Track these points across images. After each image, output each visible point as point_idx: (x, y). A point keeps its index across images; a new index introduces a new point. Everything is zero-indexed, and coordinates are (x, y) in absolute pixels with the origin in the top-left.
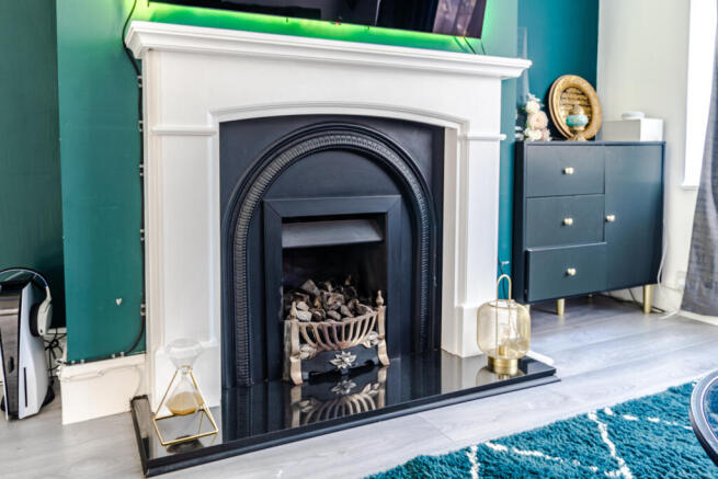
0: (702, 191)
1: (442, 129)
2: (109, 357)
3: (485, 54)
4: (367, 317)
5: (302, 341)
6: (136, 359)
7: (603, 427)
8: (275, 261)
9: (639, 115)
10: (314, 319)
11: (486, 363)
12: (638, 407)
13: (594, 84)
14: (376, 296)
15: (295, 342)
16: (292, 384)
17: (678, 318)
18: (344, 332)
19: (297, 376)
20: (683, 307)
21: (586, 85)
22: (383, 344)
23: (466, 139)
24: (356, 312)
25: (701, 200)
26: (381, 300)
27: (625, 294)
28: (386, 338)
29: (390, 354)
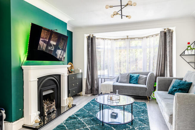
0: (86, 79)
1: (60, 75)
2: (19, 119)
3: (64, 65)
4: (53, 103)
5: (46, 109)
6: (23, 119)
7: (84, 109)
8: (42, 98)
9: (79, 69)
10: (47, 105)
11: (68, 106)
12: (86, 106)
13: (72, 63)
14: (54, 100)
15: (45, 109)
16: (45, 116)
17: (85, 96)
18: (51, 107)
19: (46, 115)
20: (85, 94)
21: (72, 64)
22: (55, 107)
23: (64, 76)
24: (51, 103)
25: (86, 80)
26: (54, 101)
27: (78, 94)
28: (55, 106)
29: (56, 108)
